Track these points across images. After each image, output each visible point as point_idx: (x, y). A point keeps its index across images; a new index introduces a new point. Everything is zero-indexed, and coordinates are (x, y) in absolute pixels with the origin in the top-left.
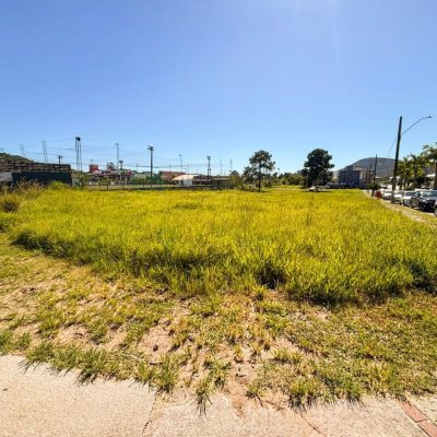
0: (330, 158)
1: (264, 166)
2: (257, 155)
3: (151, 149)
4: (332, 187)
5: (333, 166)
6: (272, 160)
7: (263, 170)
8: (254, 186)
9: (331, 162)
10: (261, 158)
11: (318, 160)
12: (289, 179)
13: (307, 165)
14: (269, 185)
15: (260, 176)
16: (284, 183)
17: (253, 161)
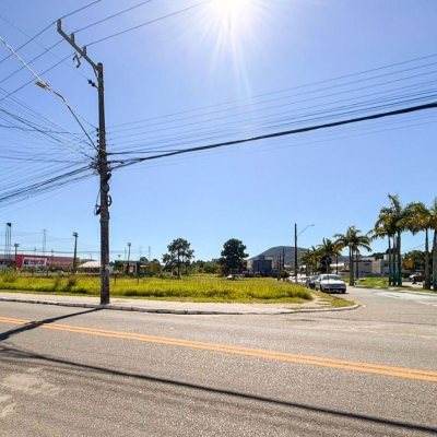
0: (245, 248)
1: (183, 254)
2: (176, 243)
3: (76, 235)
4: (247, 276)
5: (247, 256)
6: (191, 248)
7: (182, 258)
8: (172, 274)
9: (245, 252)
10: (179, 246)
11: (234, 249)
12: (205, 268)
13: (223, 254)
14: (186, 274)
15: (179, 263)
16: (200, 271)
17: (172, 248)
